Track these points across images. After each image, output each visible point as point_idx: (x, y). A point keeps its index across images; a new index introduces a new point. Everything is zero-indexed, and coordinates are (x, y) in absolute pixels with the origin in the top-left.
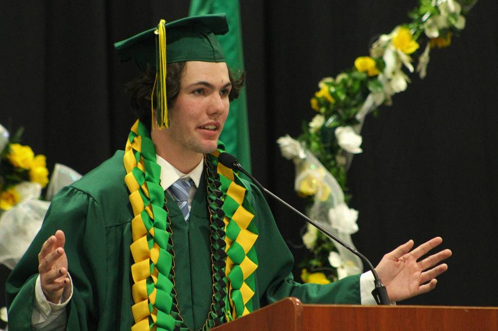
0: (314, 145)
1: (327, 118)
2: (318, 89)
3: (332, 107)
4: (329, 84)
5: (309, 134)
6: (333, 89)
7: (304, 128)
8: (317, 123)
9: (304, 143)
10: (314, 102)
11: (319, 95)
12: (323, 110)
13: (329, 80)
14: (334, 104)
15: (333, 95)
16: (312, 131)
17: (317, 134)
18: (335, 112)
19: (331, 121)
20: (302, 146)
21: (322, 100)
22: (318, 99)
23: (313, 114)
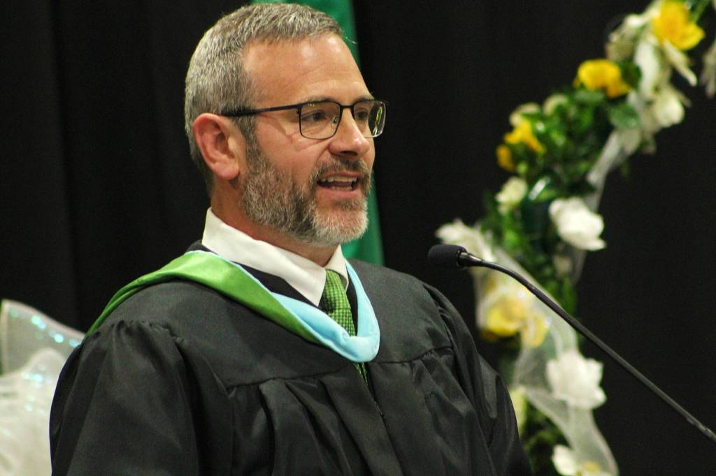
0: (510, 237)
1: (531, 183)
2: (510, 128)
3: (540, 162)
4: (532, 117)
5: (499, 217)
6: (541, 127)
7: (489, 206)
8: (512, 194)
9: (489, 235)
10: (503, 154)
11: (514, 138)
12: (522, 168)
13: (531, 109)
14: (545, 156)
15: (542, 138)
16: (504, 210)
17: (512, 214)
18: (546, 172)
19: (540, 186)
20: (486, 241)
21: (520, 151)
22: (512, 148)
23: (503, 177)
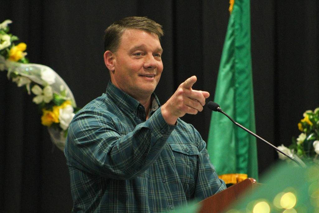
0: (299, 151)
1: (308, 135)
2: (303, 118)
3: (311, 128)
4: (309, 114)
5: (297, 145)
6: (311, 117)
7: (293, 141)
8: (302, 138)
9: (293, 150)
10: (300, 125)
11: (303, 121)
12: (305, 130)
13: (310, 112)
15: (311, 120)
16: (298, 143)
17: (301, 145)
18: (313, 131)
19: (310, 136)
20: (291, 152)
21: (305, 124)
22: (302, 123)
23: (299, 133)
